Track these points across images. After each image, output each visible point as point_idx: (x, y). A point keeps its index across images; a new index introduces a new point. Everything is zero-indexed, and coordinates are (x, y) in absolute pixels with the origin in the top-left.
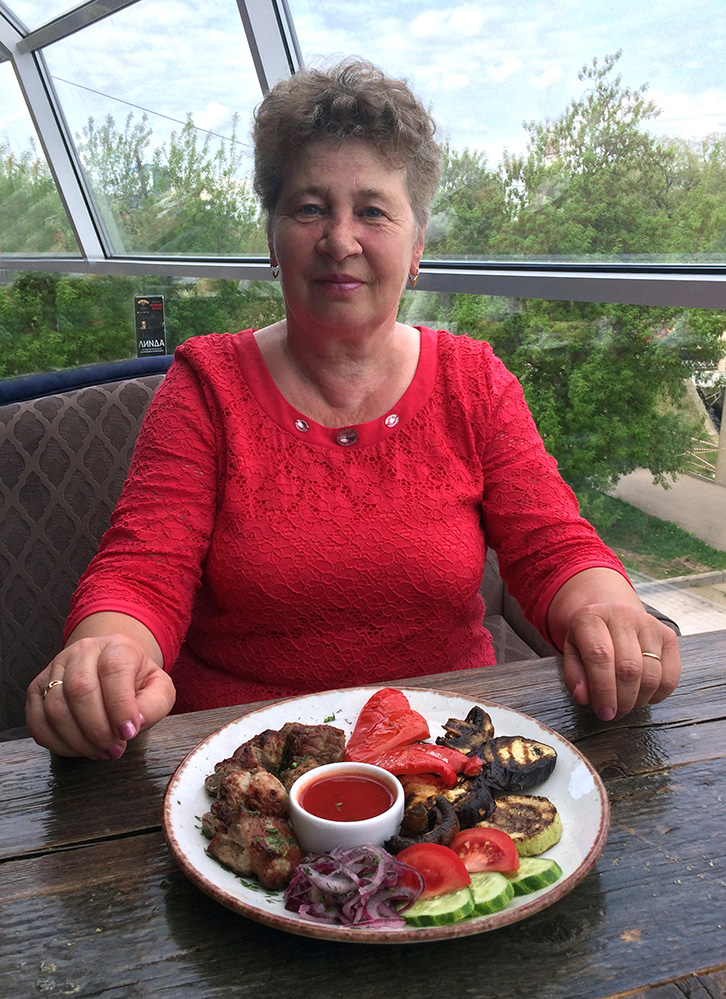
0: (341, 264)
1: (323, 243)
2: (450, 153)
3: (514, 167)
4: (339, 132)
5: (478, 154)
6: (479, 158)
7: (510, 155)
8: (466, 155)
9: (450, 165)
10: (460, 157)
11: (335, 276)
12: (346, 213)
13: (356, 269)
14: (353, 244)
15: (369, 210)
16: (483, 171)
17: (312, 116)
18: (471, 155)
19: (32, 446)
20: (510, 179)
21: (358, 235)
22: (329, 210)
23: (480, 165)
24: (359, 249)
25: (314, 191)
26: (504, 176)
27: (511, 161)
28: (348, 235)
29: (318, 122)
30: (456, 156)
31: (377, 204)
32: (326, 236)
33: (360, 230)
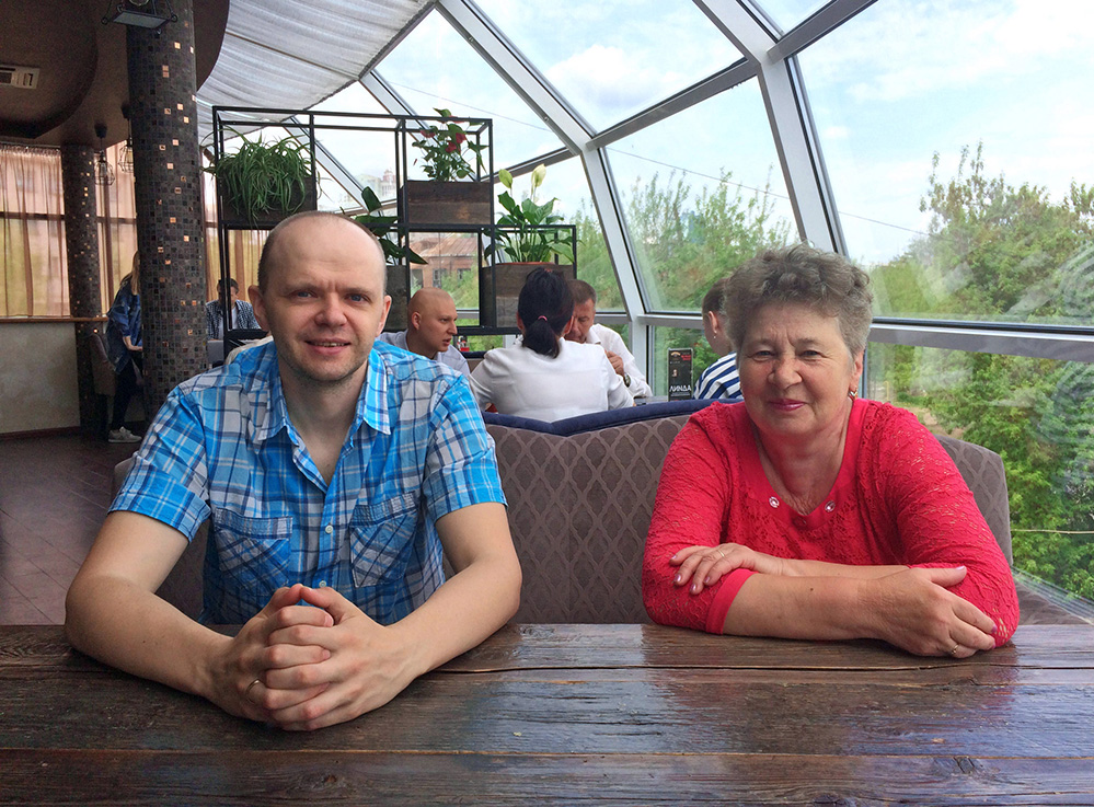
0: (786, 391)
1: (772, 376)
2: (1005, 189)
3: (1083, 200)
4: (781, 297)
5: (1039, 189)
6: (1040, 193)
7: (1078, 187)
8: (1024, 189)
9: (1005, 200)
10: (1016, 192)
11: (782, 400)
12: (789, 353)
13: (797, 394)
14: (793, 377)
15: (806, 352)
16: (1045, 206)
17: (762, 289)
18: (1030, 189)
19: (597, 463)
20: (1078, 212)
21: (798, 369)
22: (776, 354)
23: (1041, 199)
24: (800, 379)
25: (765, 342)
26: (1072, 210)
27: (1079, 193)
28: (790, 371)
29: (766, 292)
30: (1012, 191)
31: (813, 348)
32: (774, 371)
33: (801, 365)
